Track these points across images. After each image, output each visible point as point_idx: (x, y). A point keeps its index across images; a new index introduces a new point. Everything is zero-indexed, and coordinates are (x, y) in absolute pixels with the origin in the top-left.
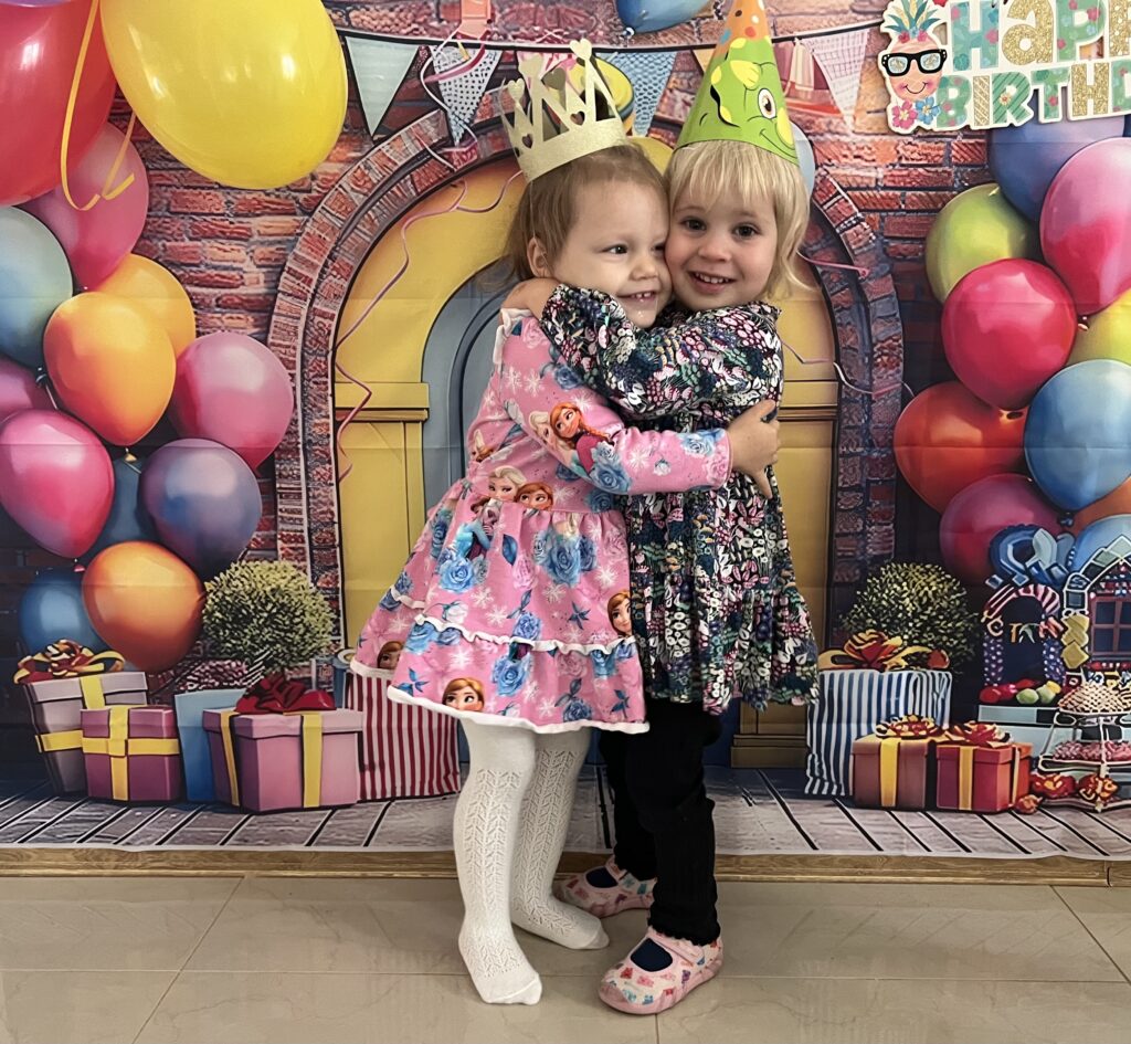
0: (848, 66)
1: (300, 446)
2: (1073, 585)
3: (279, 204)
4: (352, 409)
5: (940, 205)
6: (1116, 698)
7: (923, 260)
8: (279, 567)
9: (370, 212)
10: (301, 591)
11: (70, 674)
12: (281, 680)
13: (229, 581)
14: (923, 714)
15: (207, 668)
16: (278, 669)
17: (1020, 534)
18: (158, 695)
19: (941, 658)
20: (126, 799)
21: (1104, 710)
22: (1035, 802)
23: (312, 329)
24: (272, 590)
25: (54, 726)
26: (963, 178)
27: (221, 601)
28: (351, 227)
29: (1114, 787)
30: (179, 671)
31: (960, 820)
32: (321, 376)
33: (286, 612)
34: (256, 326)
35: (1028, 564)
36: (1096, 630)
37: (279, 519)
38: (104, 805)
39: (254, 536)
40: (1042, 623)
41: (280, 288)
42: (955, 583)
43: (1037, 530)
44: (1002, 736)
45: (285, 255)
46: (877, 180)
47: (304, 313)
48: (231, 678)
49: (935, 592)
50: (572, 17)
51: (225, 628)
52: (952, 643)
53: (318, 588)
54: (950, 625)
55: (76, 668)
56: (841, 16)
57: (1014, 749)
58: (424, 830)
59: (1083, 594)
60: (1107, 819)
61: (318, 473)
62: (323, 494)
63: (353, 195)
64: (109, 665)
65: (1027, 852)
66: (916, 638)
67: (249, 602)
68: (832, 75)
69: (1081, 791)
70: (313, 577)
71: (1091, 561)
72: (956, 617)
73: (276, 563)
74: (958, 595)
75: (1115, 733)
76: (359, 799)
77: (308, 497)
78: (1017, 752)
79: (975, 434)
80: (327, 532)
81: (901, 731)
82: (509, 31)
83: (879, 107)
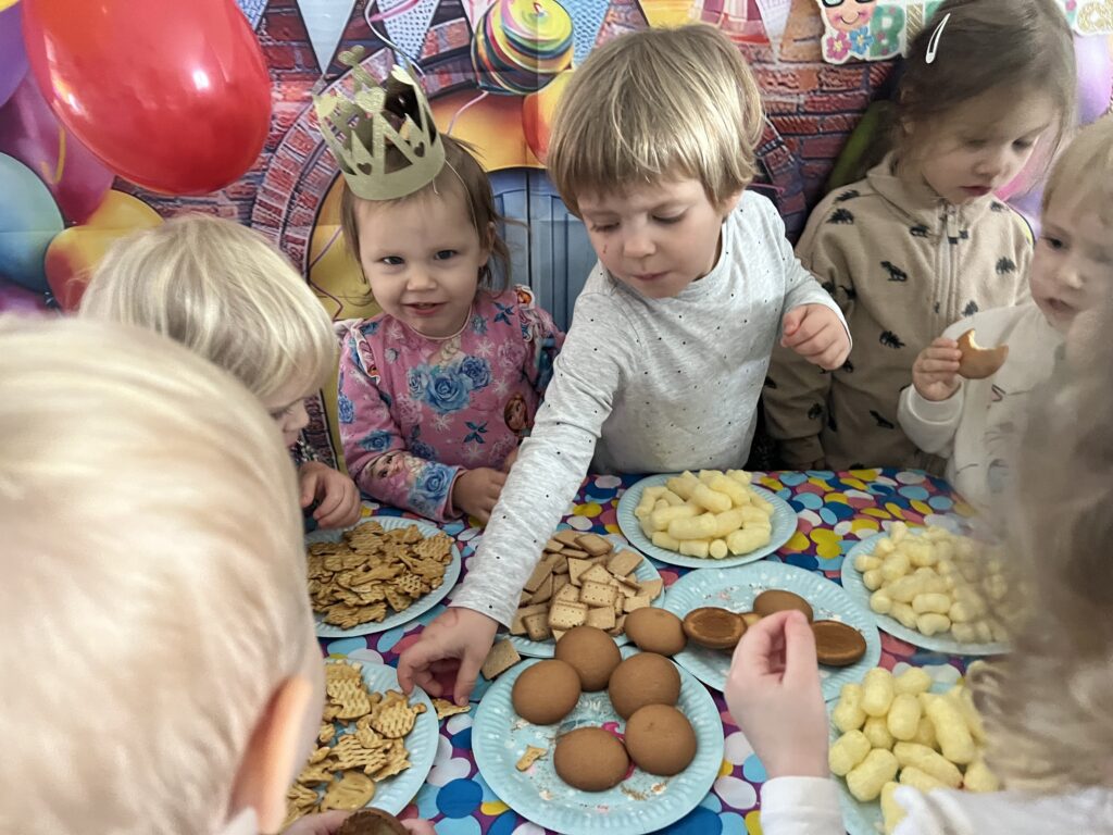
28: (312, 162)
41: (253, 219)
45: (255, 189)
46: (798, 106)
47: (277, 240)
63: (311, 133)
68: (766, 5)
83: (805, 36)
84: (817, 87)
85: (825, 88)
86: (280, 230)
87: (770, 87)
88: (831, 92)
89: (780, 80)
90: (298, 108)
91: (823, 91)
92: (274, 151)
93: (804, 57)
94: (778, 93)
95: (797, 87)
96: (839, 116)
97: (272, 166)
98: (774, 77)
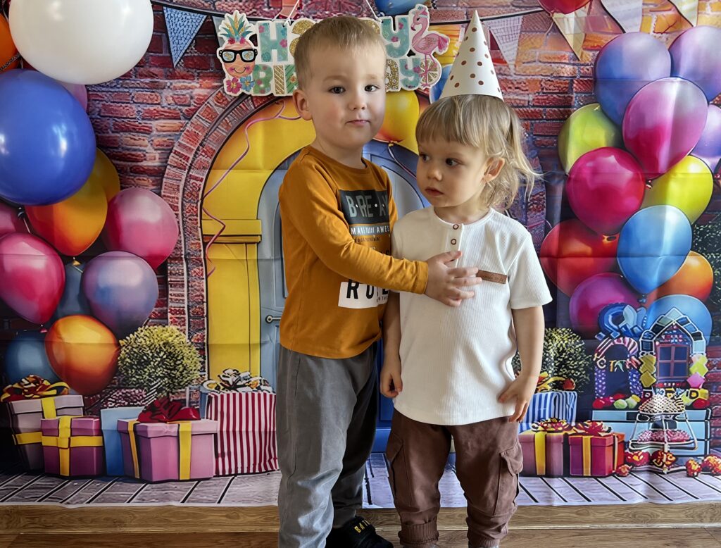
0: (511, 36)
1: (183, 256)
2: (645, 337)
3: (170, 113)
4: (213, 236)
5: (566, 116)
6: (673, 404)
7: (557, 148)
8: (169, 330)
9: (226, 118)
10: (182, 345)
11: (35, 396)
12: (166, 402)
13: (136, 339)
14: (560, 418)
15: (120, 394)
16: (165, 394)
17: (616, 308)
18: (90, 410)
19: (571, 384)
20: (68, 475)
21: (665, 411)
22: (628, 469)
23: (188, 187)
24: (164, 344)
25: (24, 429)
26: (580, 101)
27: (130, 352)
28: (215, 126)
29: (674, 458)
30: (103, 396)
31: (585, 482)
32: (194, 216)
33: (172, 358)
34: (154, 185)
35: (620, 326)
36: (660, 364)
37: (169, 300)
38: (55, 479)
39: (154, 311)
40: (628, 360)
41: (169, 163)
42: (578, 338)
43: (626, 306)
44: (607, 429)
45: (173, 144)
46: (529, 102)
47: (184, 178)
48: (135, 400)
49: (566, 344)
50: (347, 6)
51: (132, 368)
52: (577, 374)
53: (192, 343)
54: (576, 363)
55: (39, 393)
56: (506, 8)
57: (614, 437)
58: (255, 493)
59: (651, 342)
60: (670, 478)
61: (195, 272)
62: (197, 284)
63: (216, 108)
64: (60, 391)
65: (624, 500)
66: (556, 372)
67: (149, 352)
68: (501, 41)
69: (654, 461)
70: (189, 336)
71: (656, 323)
72: (579, 358)
73: (166, 327)
74: (580, 345)
75: (673, 425)
76: (215, 475)
77: (188, 286)
78: (616, 439)
79: (589, 250)
80: (199, 308)
81: (547, 427)
82: (310, 14)
83: (529, 60)
84: (540, 90)
85: (545, 91)
86: (187, 170)
87: (509, 90)
88: (549, 93)
89: (516, 86)
90: (208, 93)
91: (544, 93)
92: (190, 119)
93: (530, 72)
94: (515, 93)
95: (527, 90)
96: (556, 109)
97: (187, 128)
98: (512, 83)
